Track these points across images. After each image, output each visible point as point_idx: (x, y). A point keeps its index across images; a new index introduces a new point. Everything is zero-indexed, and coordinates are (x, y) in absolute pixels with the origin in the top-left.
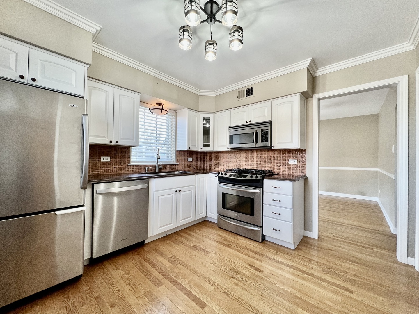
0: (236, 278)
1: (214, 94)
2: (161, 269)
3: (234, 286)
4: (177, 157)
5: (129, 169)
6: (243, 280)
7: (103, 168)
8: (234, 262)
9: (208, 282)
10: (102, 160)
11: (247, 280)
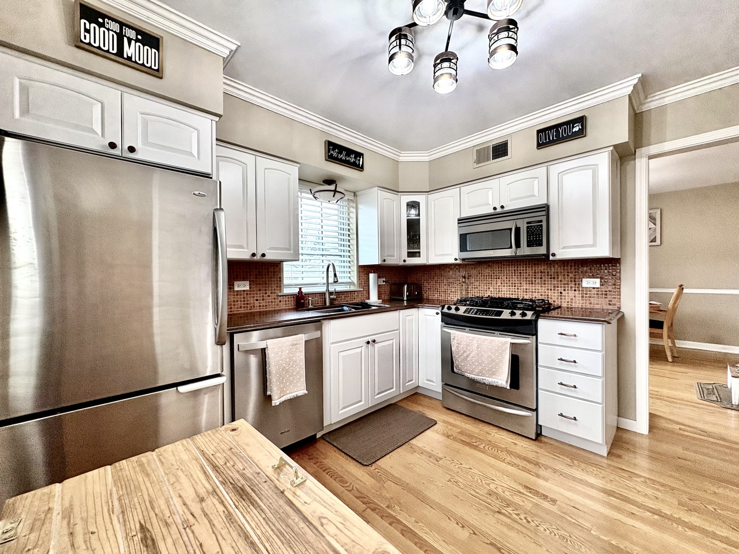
0: (506, 513)
1: (427, 158)
2: (358, 490)
3: (505, 530)
4: (359, 277)
5: (280, 301)
6: (521, 519)
7: (237, 301)
8: (493, 480)
9: (452, 519)
10: (236, 289)
11: (529, 519)
